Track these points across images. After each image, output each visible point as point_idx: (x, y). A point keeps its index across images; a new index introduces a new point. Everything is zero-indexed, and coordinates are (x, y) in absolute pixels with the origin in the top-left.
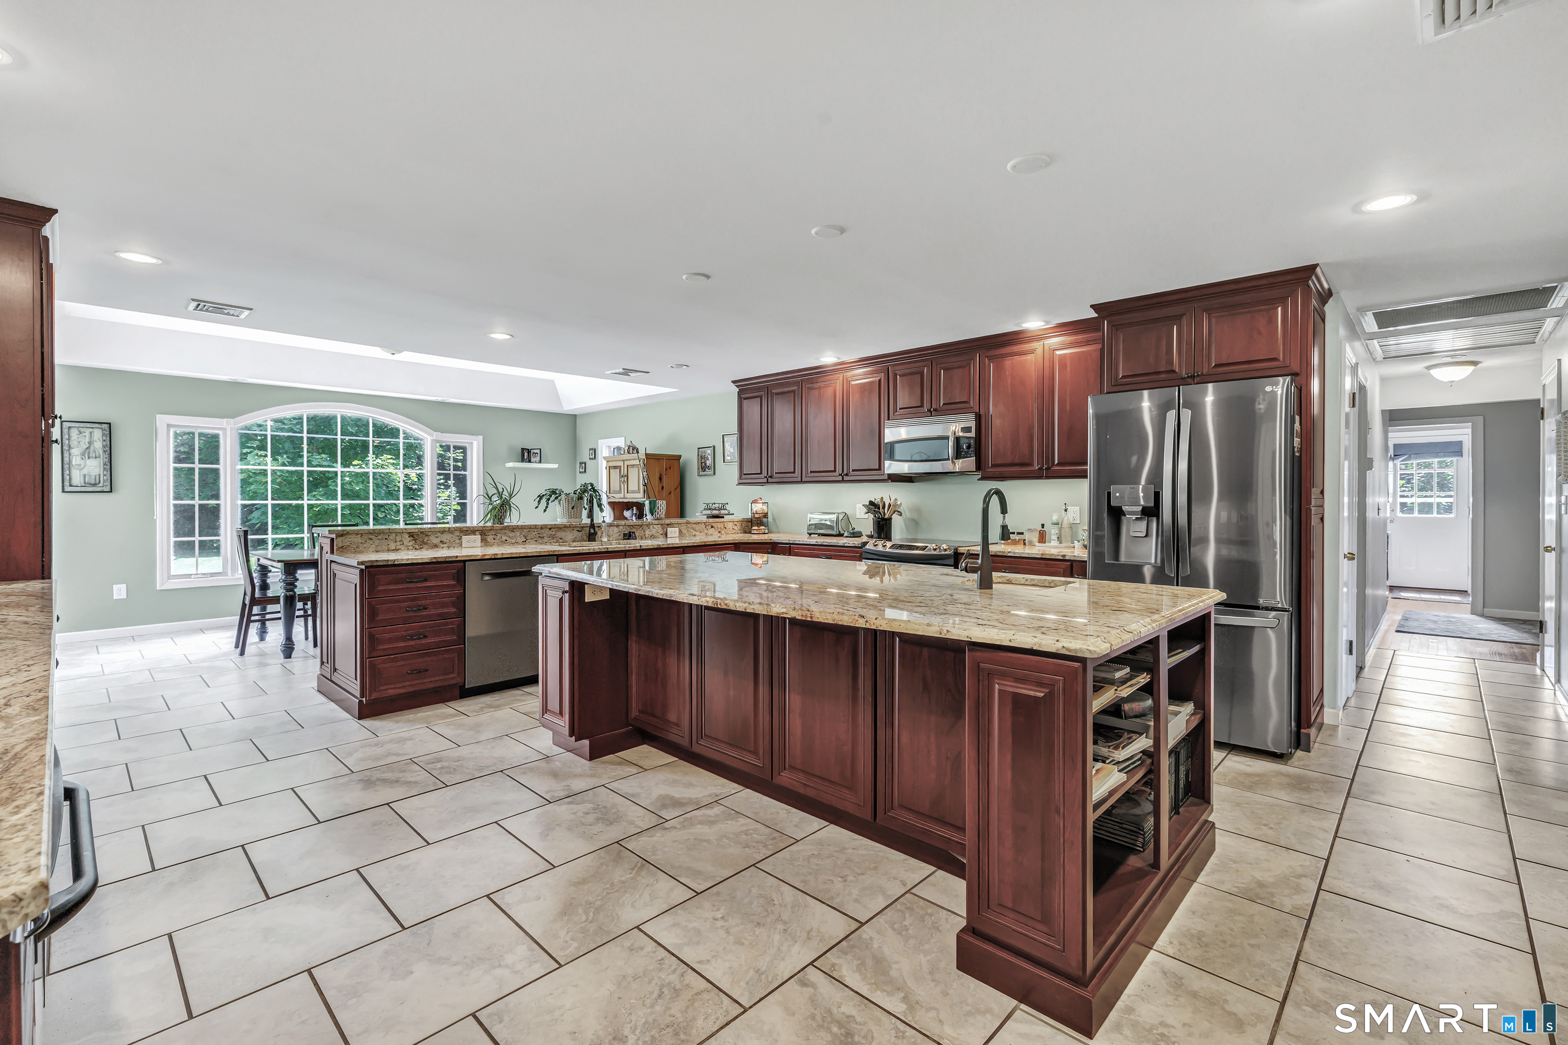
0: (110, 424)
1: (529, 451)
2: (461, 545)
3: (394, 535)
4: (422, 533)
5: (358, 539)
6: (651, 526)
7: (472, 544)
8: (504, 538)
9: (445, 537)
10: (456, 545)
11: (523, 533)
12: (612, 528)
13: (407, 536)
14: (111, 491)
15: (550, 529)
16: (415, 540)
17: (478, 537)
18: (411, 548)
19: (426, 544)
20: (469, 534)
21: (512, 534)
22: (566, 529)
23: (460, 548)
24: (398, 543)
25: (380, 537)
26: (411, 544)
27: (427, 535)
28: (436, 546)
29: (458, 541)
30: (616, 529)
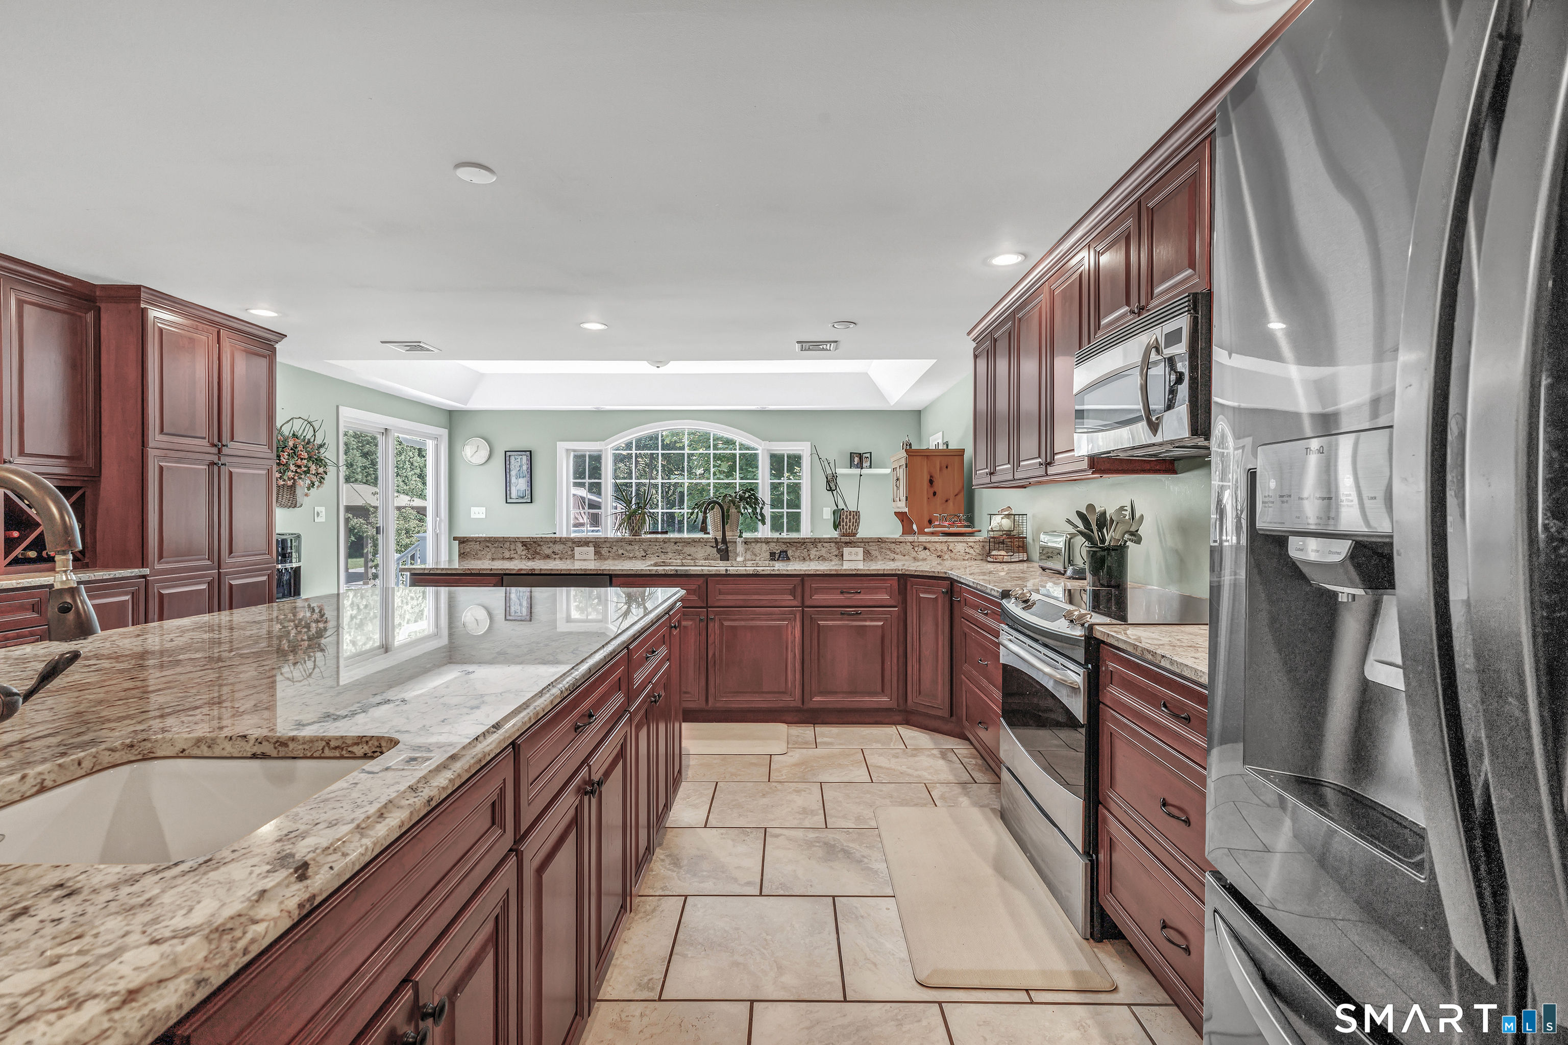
0: (531, 451)
1: (860, 456)
2: (573, 557)
3: (508, 544)
4: (534, 542)
5: (477, 547)
6: (820, 545)
7: (584, 557)
8: (621, 552)
9: (558, 548)
10: (568, 557)
11: (642, 547)
12: (759, 545)
13: (520, 545)
14: (533, 501)
15: (676, 543)
16: (528, 549)
17: (591, 549)
18: (524, 557)
19: (538, 554)
20: (581, 546)
21: (629, 548)
22: (696, 544)
23: (572, 560)
24: (512, 552)
25: (496, 545)
26: (524, 553)
27: (539, 545)
28: (548, 557)
29: (570, 553)
30: (764, 546)
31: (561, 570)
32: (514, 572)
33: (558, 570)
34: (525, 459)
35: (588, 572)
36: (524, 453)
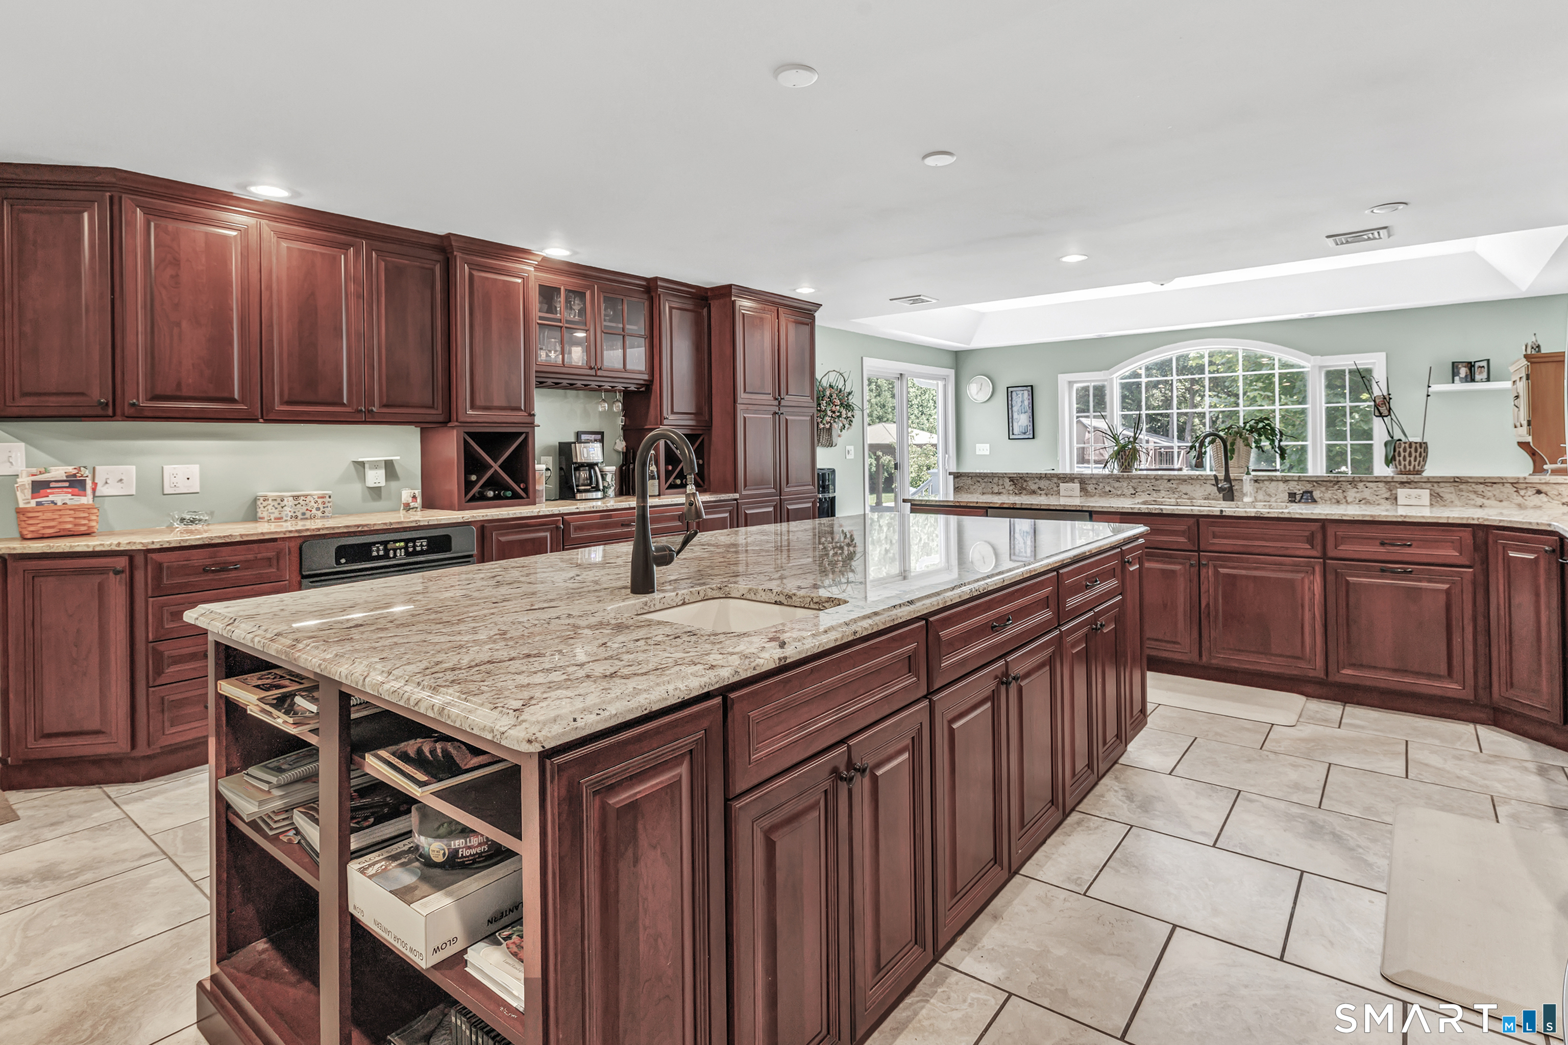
0: (1032, 386)
1: (1471, 366)
2: (1059, 493)
3: (997, 479)
4: (1021, 478)
5: (969, 481)
7: (1069, 493)
8: (1107, 489)
9: (1043, 484)
10: (1054, 493)
11: (1131, 484)
12: (1274, 484)
13: (1007, 480)
14: (1034, 438)
15: (1169, 480)
16: (1015, 484)
17: (1076, 486)
18: (1011, 492)
19: (1025, 489)
20: (1067, 482)
21: (1117, 484)
22: (1193, 482)
23: (1058, 496)
24: (1001, 487)
25: (986, 480)
26: (1011, 488)
27: (1025, 481)
28: (1034, 492)
29: (1055, 489)
30: (1281, 485)
31: (1041, 505)
32: (997, 506)
33: (1037, 505)
34: (1026, 394)
35: (1067, 508)
36: (1025, 388)
